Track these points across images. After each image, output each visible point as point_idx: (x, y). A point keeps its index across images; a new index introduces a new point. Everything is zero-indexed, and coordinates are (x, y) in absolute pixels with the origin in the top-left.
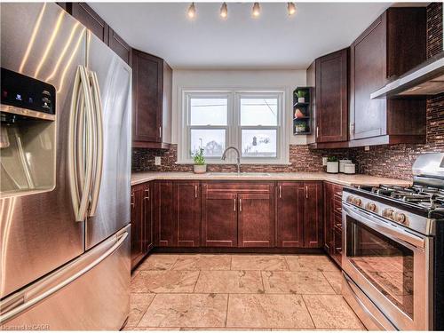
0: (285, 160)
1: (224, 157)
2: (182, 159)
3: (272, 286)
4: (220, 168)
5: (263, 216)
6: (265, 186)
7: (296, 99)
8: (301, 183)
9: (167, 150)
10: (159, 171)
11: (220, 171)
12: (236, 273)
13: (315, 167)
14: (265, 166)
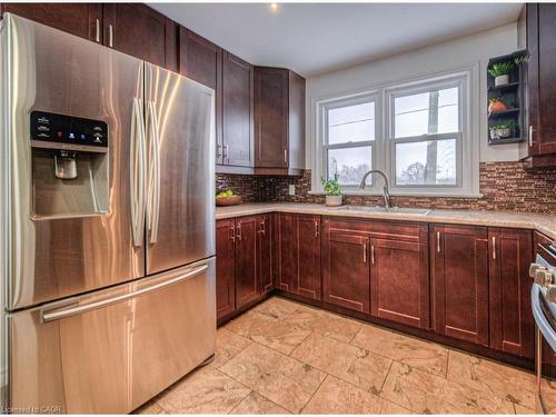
0: (472, 190)
1: (363, 185)
2: (317, 188)
3: (398, 390)
4: (362, 201)
5: (409, 276)
6: (412, 230)
7: (491, 79)
8: (484, 230)
9: (301, 177)
10: (293, 201)
11: (364, 205)
12: (355, 350)
13: (541, 203)
14: (433, 199)
